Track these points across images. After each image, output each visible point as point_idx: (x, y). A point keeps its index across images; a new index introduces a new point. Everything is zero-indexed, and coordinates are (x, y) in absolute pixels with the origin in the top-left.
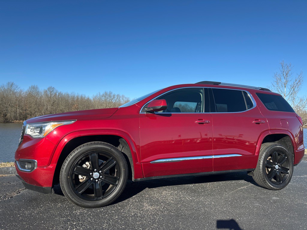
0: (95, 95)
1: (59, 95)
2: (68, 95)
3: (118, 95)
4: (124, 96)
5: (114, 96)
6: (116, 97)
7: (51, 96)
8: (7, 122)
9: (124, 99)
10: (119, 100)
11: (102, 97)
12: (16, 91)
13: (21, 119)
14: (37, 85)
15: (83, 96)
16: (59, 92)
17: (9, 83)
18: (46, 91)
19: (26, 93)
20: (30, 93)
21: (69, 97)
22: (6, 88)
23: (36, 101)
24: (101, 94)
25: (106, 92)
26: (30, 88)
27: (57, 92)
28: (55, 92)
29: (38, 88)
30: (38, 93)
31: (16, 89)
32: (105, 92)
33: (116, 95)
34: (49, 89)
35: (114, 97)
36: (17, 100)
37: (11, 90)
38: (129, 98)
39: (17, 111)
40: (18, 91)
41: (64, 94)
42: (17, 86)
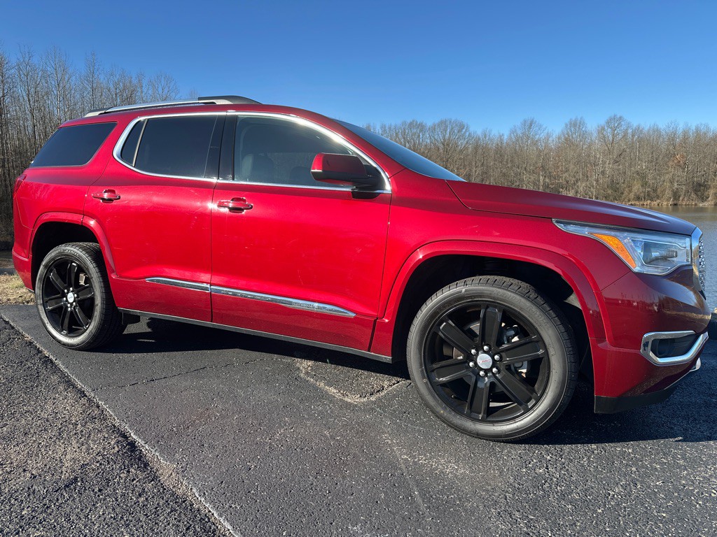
1: (633, 136)
2: (657, 131)
7: (613, 140)
12: (537, 137)
14: (581, 118)
15: (703, 129)
16: (635, 126)
17: (525, 121)
18: (603, 129)
19: (559, 138)
20: (566, 139)
21: (660, 135)
22: (519, 132)
23: (579, 155)
26: (566, 125)
27: (629, 127)
28: (624, 127)
29: (584, 122)
30: (584, 135)
31: (539, 132)
34: (608, 123)
36: (539, 156)
37: (528, 138)
39: (539, 181)
40: (543, 136)
41: (646, 129)
42: (541, 126)
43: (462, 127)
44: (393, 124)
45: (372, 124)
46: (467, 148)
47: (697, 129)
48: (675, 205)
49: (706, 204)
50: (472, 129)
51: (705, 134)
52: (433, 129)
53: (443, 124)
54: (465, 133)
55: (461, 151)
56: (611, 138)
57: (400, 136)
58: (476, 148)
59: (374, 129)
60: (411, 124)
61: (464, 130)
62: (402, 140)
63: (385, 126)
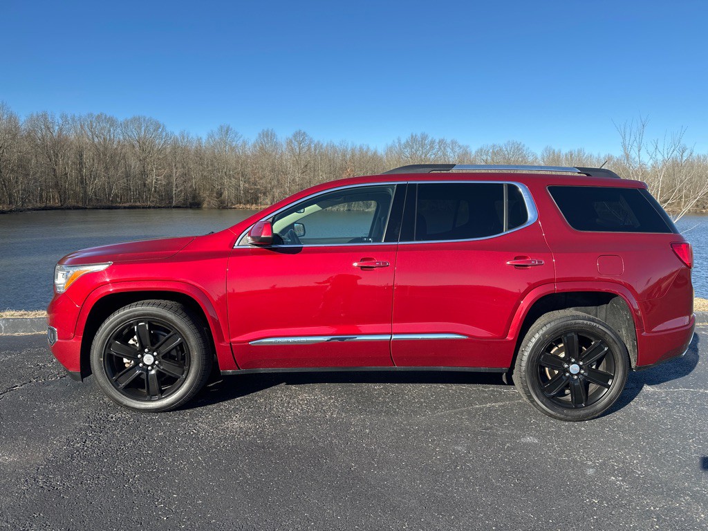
0: (390, 143)
1: (315, 150)
2: (333, 147)
3: (442, 142)
4: (456, 143)
5: (433, 142)
6: (437, 147)
7: (300, 153)
8: (224, 208)
9: (457, 149)
10: (444, 154)
11: (406, 147)
12: (234, 143)
13: (248, 202)
14: (272, 130)
15: (365, 149)
16: (316, 142)
17: (221, 127)
18: (291, 141)
19: (255, 147)
20: (260, 148)
21: (335, 152)
22: (217, 138)
23: (273, 164)
24: (403, 141)
25: (414, 135)
26: (260, 135)
27: (311, 141)
28: (307, 142)
29: (275, 134)
30: (275, 146)
31: (236, 139)
32: (412, 136)
33: (437, 141)
34: (295, 136)
35: (432, 147)
36: (237, 162)
37: (225, 143)
38: (468, 147)
39: (240, 186)
40: (240, 143)
41: (325, 145)
42: (237, 133)
43: (157, 126)
44: (77, 115)
45: (49, 113)
46: (165, 149)
47: (361, 148)
48: (349, 210)
49: (370, 210)
50: (169, 129)
51: (366, 152)
52: (126, 125)
53: (136, 120)
54: (161, 132)
55: (159, 151)
56: (298, 151)
57: (86, 129)
58: (175, 149)
59: (52, 118)
60: (98, 117)
61: (160, 130)
62: (90, 134)
63: (66, 117)
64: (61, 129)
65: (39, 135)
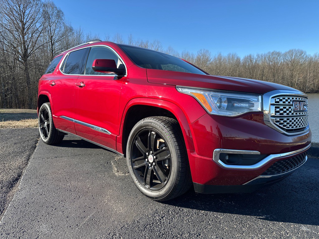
43: (302, 52)
44: (263, 53)
45: (252, 54)
46: (305, 63)
50: (308, 54)
52: (285, 55)
53: (291, 52)
54: (304, 55)
55: (301, 65)
57: (267, 59)
58: (310, 63)
59: (253, 57)
60: (273, 53)
61: (303, 54)
63: (259, 55)
64: (256, 61)
65: (247, 64)
